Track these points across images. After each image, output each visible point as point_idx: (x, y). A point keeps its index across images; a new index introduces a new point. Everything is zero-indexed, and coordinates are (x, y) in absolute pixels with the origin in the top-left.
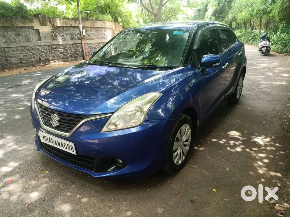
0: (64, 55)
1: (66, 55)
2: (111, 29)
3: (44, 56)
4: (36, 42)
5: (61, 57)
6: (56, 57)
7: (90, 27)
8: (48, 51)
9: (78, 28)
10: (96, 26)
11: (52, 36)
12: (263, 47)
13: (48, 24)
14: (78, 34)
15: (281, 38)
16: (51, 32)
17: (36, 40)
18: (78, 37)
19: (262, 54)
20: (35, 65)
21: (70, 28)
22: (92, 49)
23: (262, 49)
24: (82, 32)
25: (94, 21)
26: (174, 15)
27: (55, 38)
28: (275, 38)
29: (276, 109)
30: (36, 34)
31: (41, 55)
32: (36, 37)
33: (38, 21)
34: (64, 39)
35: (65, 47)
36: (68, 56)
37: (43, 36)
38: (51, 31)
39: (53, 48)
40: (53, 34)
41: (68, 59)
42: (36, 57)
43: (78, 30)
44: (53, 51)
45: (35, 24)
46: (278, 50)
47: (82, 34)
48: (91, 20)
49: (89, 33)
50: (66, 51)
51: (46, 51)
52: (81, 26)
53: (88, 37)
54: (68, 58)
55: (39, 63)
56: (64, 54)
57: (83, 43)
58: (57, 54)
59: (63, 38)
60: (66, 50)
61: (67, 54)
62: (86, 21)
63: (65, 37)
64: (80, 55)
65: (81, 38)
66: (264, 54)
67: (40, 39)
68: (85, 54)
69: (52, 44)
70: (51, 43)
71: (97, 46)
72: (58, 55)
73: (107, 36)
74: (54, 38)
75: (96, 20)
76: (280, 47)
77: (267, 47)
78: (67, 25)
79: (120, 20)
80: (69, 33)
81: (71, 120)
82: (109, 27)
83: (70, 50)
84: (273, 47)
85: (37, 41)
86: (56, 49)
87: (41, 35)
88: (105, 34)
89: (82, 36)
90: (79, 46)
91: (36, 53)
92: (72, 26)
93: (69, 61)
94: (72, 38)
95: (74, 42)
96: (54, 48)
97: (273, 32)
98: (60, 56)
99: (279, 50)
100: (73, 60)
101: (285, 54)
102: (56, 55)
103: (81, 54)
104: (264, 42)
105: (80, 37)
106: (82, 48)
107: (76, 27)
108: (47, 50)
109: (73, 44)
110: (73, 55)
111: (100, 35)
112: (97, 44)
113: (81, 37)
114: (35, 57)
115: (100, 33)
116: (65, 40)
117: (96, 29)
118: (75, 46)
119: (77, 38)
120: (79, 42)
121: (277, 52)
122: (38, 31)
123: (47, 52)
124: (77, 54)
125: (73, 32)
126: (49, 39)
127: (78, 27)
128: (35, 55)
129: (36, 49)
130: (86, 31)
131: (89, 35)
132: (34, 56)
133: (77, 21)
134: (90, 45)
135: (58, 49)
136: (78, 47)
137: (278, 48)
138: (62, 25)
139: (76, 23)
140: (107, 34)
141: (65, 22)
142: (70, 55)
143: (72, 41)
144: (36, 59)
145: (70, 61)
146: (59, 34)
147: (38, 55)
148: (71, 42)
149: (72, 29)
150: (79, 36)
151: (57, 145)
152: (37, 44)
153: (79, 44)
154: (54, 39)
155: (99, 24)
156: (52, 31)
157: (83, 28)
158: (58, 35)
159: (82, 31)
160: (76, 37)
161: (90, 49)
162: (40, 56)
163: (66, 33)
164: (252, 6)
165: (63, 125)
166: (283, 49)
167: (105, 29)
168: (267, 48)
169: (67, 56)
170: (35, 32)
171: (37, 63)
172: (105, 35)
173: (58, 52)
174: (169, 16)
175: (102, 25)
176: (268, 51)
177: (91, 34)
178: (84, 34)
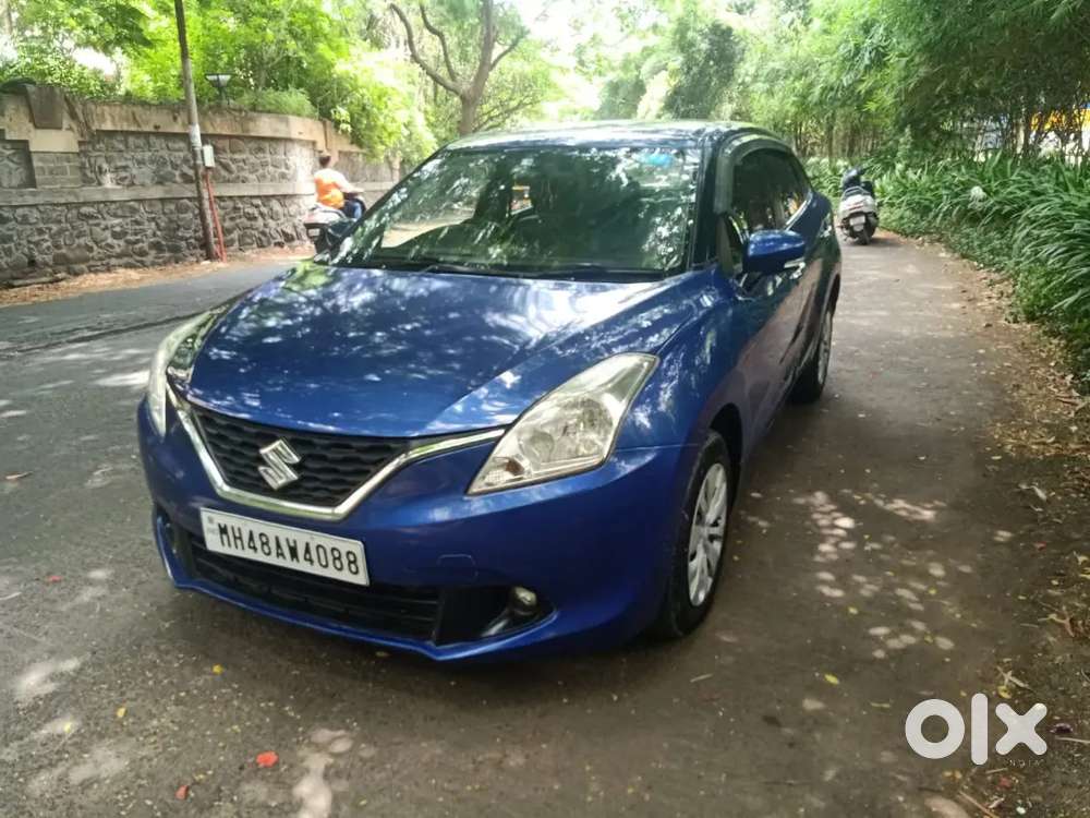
0: (128, 242)
1: (137, 242)
2: (311, 147)
3: (48, 248)
4: (14, 191)
5: (118, 250)
6: (95, 248)
7: (230, 137)
8: (63, 225)
9: (185, 141)
10: (253, 134)
11: (82, 168)
12: (853, 215)
13: (66, 122)
14: (186, 161)
15: (908, 185)
16: (78, 154)
17: (15, 182)
18: (184, 175)
19: (850, 239)
20: (11, 281)
21: (153, 139)
22: (238, 221)
23: (852, 222)
24: (199, 153)
25: (244, 114)
26: (531, 103)
27: (93, 176)
28: (889, 184)
29: (947, 414)
30: (15, 159)
31: (37, 244)
32: (17, 169)
33: (23, 110)
34: (126, 182)
35: (134, 211)
36: (145, 246)
37: (42, 168)
38: (76, 148)
39: (85, 215)
40: (83, 159)
41: (144, 259)
42: (17, 249)
43: (182, 145)
44: (86, 228)
45: (11, 120)
46: (903, 225)
47: (199, 162)
48: (234, 110)
49: (226, 158)
50: (137, 227)
51: (55, 228)
52: (196, 132)
53: (224, 173)
54: (143, 253)
55: (25, 276)
56: (129, 237)
57: (206, 195)
58: (103, 237)
59: (126, 178)
60: (137, 223)
61: (139, 237)
62: (214, 113)
63: (135, 172)
64: (192, 241)
65: (197, 178)
66: (857, 239)
67: (31, 181)
68: (213, 240)
69: (81, 200)
70: (76, 196)
71: (257, 207)
72: (104, 244)
73: (296, 171)
74: (90, 176)
75: (254, 108)
76: (908, 213)
77: (866, 215)
78: (139, 126)
79: (342, 113)
80: (146, 158)
81: (345, 461)
82: (302, 137)
83: (153, 224)
84: (882, 215)
85: (20, 186)
86: (97, 218)
87: (36, 164)
88: (286, 165)
89: (201, 171)
90: (187, 209)
91: (14, 233)
92: (160, 130)
93: (147, 267)
94: (161, 177)
95: (166, 192)
96: (89, 217)
97: (879, 165)
98: (112, 247)
99: (906, 226)
100: (165, 263)
101: (926, 237)
102: (96, 243)
103: (196, 239)
104: (859, 198)
105: (191, 172)
106: (202, 216)
107: (175, 135)
108: (60, 222)
109: (162, 200)
110: (164, 243)
111: (271, 168)
112: (259, 202)
113: (196, 174)
114: (10, 248)
115: (269, 160)
116: (133, 184)
117: (253, 145)
118: (173, 207)
119: (178, 179)
120: (189, 191)
121: (898, 233)
122: (22, 147)
123: (61, 232)
124: (182, 238)
125: (165, 153)
126: (70, 181)
127: (186, 137)
128: (12, 245)
129: (15, 219)
130: (216, 151)
131: (226, 167)
132: (6, 246)
133: (178, 112)
134: (230, 204)
135: (104, 219)
136: (186, 213)
137: (902, 218)
138: (119, 129)
139: (175, 119)
140: (295, 164)
141: (135, 118)
142: (152, 240)
143: (160, 187)
144: (13, 258)
145: (153, 264)
146: (108, 160)
147: (24, 242)
148: (157, 192)
149: (158, 143)
150: (186, 169)
151: (282, 555)
152: (20, 199)
153: (189, 198)
154: (87, 181)
155: (265, 126)
156: (81, 151)
157: (205, 138)
158: (105, 166)
159: (202, 152)
160: (177, 173)
161: (232, 219)
162: (32, 246)
163: (139, 156)
164: (804, 74)
165: (316, 479)
166: (917, 223)
167: (289, 145)
168: (867, 219)
169: (140, 249)
170: (12, 151)
171: (20, 275)
172: (287, 168)
173: (104, 230)
174: (513, 104)
175: (277, 131)
176: (870, 227)
177: (234, 161)
178: (210, 161)
